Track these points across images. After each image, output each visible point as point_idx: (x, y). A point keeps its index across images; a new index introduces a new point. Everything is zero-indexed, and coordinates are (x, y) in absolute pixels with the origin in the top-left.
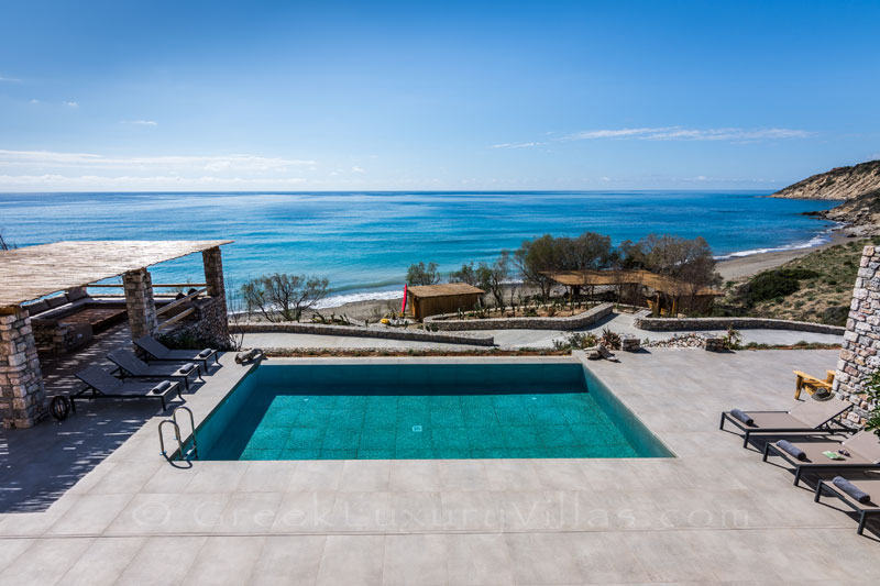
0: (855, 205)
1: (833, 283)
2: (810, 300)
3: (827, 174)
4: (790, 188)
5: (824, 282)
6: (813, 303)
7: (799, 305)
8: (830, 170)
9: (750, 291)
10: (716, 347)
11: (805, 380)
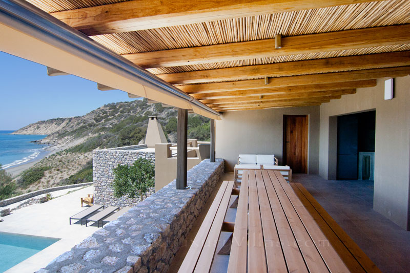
0: (52, 137)
1: (58, 170)
2: (52, 178)
3: (36, 123)
4: (21, 129)
5: (55, 170)
6: (54, 179)
7: (48, 182)
8: (37, 122)
9: (24, 181)
10: (43, 201)
11: (83, 199)
